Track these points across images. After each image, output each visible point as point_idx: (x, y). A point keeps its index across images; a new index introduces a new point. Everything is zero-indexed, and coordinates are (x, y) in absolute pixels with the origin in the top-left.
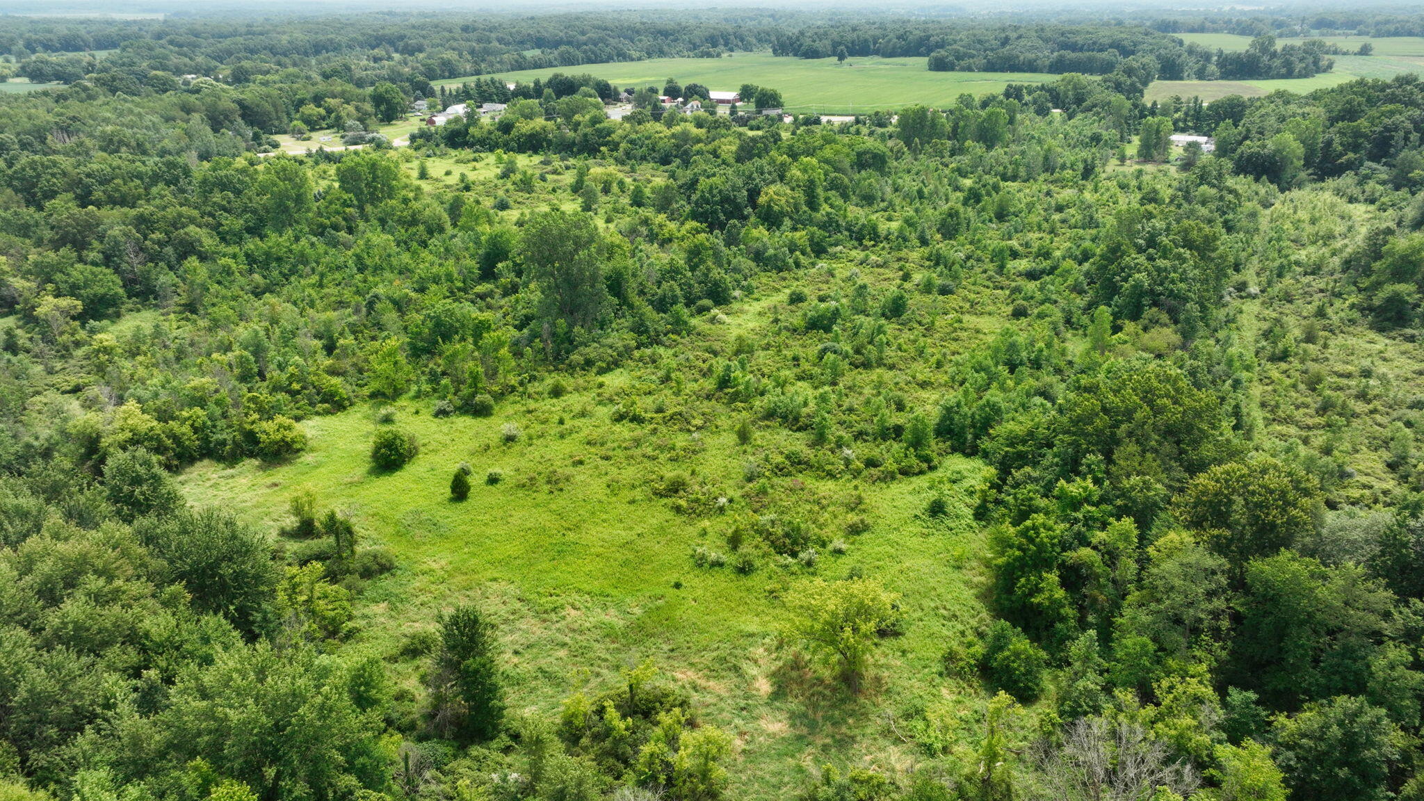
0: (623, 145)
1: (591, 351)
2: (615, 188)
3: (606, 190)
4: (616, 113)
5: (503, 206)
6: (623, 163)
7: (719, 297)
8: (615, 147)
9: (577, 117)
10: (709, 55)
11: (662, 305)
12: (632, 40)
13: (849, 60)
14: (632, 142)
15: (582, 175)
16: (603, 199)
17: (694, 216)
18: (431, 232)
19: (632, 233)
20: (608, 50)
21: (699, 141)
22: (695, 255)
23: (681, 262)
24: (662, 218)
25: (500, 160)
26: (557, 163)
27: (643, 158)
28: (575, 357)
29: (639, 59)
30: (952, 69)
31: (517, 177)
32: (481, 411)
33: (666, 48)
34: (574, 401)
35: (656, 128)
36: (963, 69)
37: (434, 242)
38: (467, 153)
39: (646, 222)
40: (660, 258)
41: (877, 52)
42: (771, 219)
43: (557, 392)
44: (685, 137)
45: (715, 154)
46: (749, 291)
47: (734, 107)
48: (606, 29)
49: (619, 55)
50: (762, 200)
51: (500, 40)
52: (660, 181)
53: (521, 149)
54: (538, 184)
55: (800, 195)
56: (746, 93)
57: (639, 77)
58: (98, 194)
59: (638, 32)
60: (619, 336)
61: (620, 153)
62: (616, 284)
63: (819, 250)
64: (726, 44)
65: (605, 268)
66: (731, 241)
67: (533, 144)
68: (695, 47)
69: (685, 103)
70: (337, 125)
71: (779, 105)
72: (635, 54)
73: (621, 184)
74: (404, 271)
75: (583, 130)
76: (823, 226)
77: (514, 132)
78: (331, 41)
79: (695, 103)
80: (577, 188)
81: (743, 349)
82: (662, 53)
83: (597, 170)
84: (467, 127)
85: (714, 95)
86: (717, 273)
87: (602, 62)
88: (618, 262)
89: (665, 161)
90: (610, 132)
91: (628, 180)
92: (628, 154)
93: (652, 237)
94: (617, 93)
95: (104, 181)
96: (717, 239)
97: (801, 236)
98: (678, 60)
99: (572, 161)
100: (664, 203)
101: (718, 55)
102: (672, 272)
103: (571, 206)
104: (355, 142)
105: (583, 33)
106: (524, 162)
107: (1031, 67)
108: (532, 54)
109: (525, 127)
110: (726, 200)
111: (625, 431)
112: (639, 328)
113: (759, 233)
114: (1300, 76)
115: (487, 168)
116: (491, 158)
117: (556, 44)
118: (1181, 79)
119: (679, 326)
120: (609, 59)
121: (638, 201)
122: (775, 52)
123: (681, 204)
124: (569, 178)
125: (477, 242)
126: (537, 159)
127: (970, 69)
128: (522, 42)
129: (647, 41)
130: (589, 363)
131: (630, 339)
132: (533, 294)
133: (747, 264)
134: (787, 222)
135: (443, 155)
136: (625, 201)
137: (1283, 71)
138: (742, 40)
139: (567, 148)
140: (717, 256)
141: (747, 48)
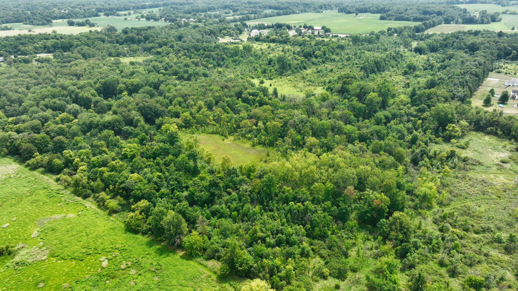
0: (292, 42)
1: (286, 74)
2: (290, 51)
3: (288, 51)
4: (292, 33)
5: (269, 54)
6: (292, 46)
7: (305, 68)
8: (290, 42)
9: (283, 36)
10: (319, 12)
11: (296, 69)
12: (297, 7)
13: (359, 14)
14: (294, 41)
15: (284, 48)
16: (288, 53)
17: (303, 56)
18: (260, 58)
19: (292, 58)
20: (290, 11)
21: (308, 41)
22: (302, 62)
23: (300, 63)
24: (298, 56)
25: (267, 44)
26: (278, 46)
27: (296, 45)
28: (283, 74)
29: (299, 13)
30: (386, 19)
31: (271, 48)
32: (271, 79)
33: (307, 10)
34: (283, 79)
35: (299, 38)
36: (389, 20)
37: (261, 59)
38: (260, 43)
39: (295, 57)
40: (296, 62)
41: (369, 12)
42: (316, 57)
43: (281, 78)
44: (305, 41)
45: (310, 44)
46: (310, 68)
47: (319, 32)
48: (289, 3)
49: (293, 12)
50: (315, 54)
51: (259, 7)
52: (299, 50)
53: (271, 42)
54: (275, 50)
55: (322, 53)
56: (323, 28)
57: (298, 21)
58: (207, 50)
59: (299, 4)
60: (290, 72)
61: (291, 44)
62: (290, 65)
63: (324, 62)
64: (325, 8)
65: (288, 62)
66: (309, 60)
67: (273, 41)
68: (315, 9)
69: (308, 30)
70: (231, 35)
71: (330, 32)
72: (297, 12)
73: (291, 50)
74: (257, 63)
75: (284, 38)
76: (325, 59)
77: (269, 39)
78: (213, 7)
79: (310, 31)
80: (283, 51)
81: (307, 75)
82: (305, 11)
83: (287, 47)
84: (259, 37)
85: (315, 28)
86: (305, 65)
87: (288, 14)
88: (290, 62)
89: (300, 45)
90: (289, 39)
91: (292, 49)
92: (293, 44)
93: (296, 59)
94: (291, 27)
95: (207, 48)
96: (306, 60)
97: (321, 60)
98: (310, 13)
99: (281, 45)
100: (298, 54)
101: (322, 12)
102: (298, 64)
103: (282, 54)
104: (235, 39)
105: (283, 4)
106: (272, 45)
107: (408, 20)
108: (268, 11)
109: (272, 37)
110: (309, 53)
111: (290, 82)
112: (292, 71)
113: (314, 59)
114: (486, 24)
115: (265, 46)
116: (265, 44)
117: (276, 8)
118: (450, 24)
119: (298, 72)
120: (290, 14)
121: (294, 53)
122: (339, 11)
123: (302, 54)
124: (281, 49)
125: (267, 59)
126: (274, 44)
127: (391, 20)
128: (265, 7)
129: (301, 7)
130: (285, 75)
131: (291, 73)
132: (277, 66)
133: (310, 64)
134: (319, 58)
135: (255, 43)
136: (292, 53)
137: (481, 22)
138: (330, 6)
139: (280, 42)
140: (306, 62)
141: (332, 9)
